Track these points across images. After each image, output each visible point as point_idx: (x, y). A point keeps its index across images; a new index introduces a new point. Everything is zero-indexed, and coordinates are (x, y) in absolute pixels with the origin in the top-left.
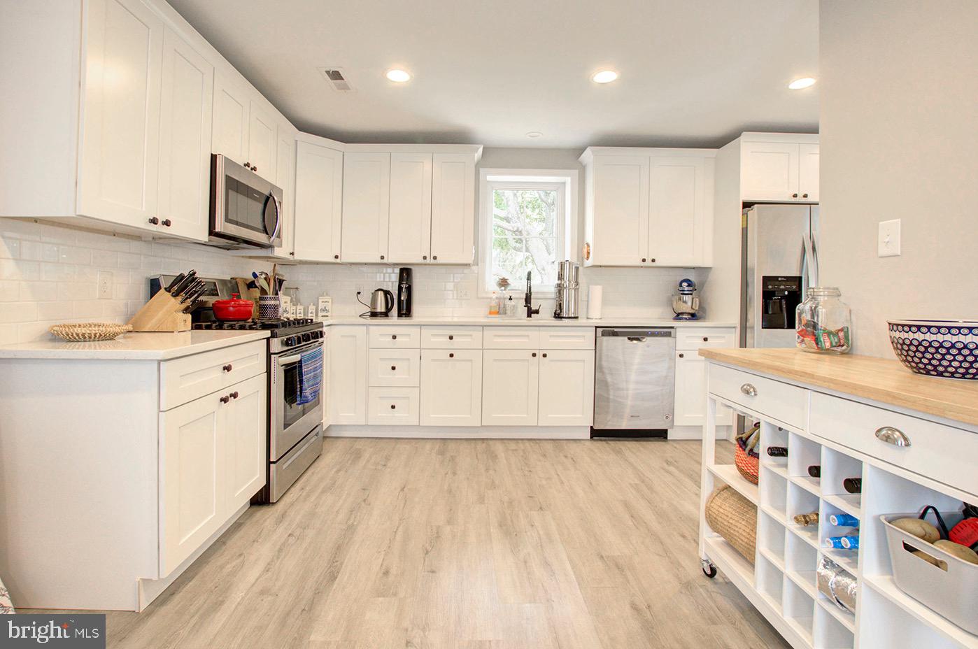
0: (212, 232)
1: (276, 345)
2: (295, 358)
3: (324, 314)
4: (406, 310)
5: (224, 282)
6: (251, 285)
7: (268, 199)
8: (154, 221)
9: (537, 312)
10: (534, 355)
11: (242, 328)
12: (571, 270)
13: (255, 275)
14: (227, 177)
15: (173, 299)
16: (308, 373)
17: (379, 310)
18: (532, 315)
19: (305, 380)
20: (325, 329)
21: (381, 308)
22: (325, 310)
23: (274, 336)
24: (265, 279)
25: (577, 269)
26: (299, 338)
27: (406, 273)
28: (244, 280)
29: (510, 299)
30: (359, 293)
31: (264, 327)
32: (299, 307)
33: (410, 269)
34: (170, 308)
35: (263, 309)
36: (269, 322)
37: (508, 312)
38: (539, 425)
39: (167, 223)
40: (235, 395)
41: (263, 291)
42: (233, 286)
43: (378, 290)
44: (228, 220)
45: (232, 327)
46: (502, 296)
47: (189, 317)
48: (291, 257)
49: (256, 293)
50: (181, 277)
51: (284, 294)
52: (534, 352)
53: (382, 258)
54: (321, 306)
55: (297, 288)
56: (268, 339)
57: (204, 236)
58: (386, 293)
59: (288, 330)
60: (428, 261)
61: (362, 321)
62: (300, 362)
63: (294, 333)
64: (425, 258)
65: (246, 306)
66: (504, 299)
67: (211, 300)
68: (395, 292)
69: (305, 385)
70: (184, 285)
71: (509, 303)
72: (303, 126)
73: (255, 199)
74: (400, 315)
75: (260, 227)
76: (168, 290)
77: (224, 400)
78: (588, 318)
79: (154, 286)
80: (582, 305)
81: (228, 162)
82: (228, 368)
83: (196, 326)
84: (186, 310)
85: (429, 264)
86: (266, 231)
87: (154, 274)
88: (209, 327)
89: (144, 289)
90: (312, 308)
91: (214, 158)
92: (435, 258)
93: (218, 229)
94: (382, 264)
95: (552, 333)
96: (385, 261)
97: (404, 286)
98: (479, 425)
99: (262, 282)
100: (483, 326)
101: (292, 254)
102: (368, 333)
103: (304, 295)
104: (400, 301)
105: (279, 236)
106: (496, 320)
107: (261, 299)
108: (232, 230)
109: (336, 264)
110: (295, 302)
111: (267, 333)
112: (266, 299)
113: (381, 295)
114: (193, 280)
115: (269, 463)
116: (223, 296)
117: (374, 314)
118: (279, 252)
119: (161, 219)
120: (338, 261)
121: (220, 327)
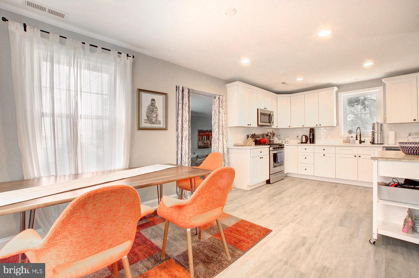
0: (258, 125)
1: (271, 149)
2: (276, 152)
3: (287, 143)
4: (312, 141)
5: (261, 135)
6: (267, 135)
7: (270, 115)
8: (248, 125)
9: (364, 142)
10: (355, 156)
11: (264, 145)
12: (378, 126)
13: (268, 133)
14: (261, 113)
15: (251, 139)
16: (279, 156)
17: (303, 141)
18: (362, 143)
19: (278, 158)
20: (285, 146)
21: (304, 141)
22: (287, 141)
23: (270, 147)
24: (270, 134)
25: (381, 125)
26: (276, 148)
27: (312, 130)
28: (265, 134)
29: (352, 137)
30: (298, 136)
31: (269, 145)
32: (280, 141)
33: (314, 129)
34: (251, 141)
35: (270, 141)
36: (271, 144)
37: (351, 142)
38: (358, 180)
39: (250, 125)
40: (262, 158)
41: (270, 137)
42: (263, 135)
43: (303, 135)
44: (261, 122)
45: (262, 145)
46: (348, 136)
47: (254, 142)
48: (277, 128)
49: (268, 137)
50: (253, 134)
51: (276, 137)
52: (355, 155)
53: (303, 126)
54: (286, 140)
55: (280, 136)
56: (269, 147)
57: (256, 126)
58: (306, 136)
59: (274, 146)
60: (318, 126)
61: (298, 144)
62: (277, 153)
63: (275, 146)
64: (317, 125)
65: (266, 140)
66: (349, 137)
67: (258, 139)
68: (308, 135)
69: (278, 159)
70: (253, 136)
71: (351, 139)
72: (278, 93)
73: (266, 116)
74: (310, 143)
75: (268, 122)
76: (251, 137)
77: (261, 158)
78: (388, 144)
79: (248, 136)
80: (386, 139)
81: (261, 110)
82: (261, 152)
83: (256, 144)
84: (254, 141)
85: (318, 127)
86: (270, 123)
87: (248, 134)
88: (258, 145)
89: (246, 137)
90: (284, 141)
91: (258, 109)
92: (320, 125)
93: (259, 124)
94: (303, 127)
95: (363, 149)
96: (304, 127)
97: (311, 134)
98: (335, 178)
99: (269, 134)
100: (335, 146)
101: (277, 127)
102: (298, 147)
103: (282, 137)
104: (310, 139)
105: (273, 123)
106: (345, 144)
107: (269, 139)
108: (262, 124)
109: (289, 129)
110: (279, 139)
111: (269, 146)
112: (271, 139)
113: (304, 137)
114: (255, 135)
115: (270, 175)
116: (261, 138)
117: (302, 143)
118: (273, 127)
119: (249, 124)
120: (290, 127)
121: (260, 145)
